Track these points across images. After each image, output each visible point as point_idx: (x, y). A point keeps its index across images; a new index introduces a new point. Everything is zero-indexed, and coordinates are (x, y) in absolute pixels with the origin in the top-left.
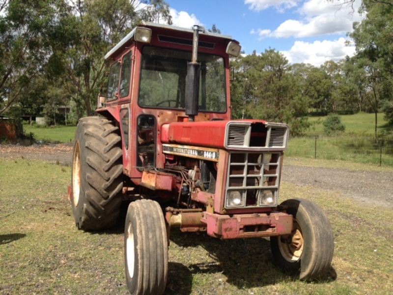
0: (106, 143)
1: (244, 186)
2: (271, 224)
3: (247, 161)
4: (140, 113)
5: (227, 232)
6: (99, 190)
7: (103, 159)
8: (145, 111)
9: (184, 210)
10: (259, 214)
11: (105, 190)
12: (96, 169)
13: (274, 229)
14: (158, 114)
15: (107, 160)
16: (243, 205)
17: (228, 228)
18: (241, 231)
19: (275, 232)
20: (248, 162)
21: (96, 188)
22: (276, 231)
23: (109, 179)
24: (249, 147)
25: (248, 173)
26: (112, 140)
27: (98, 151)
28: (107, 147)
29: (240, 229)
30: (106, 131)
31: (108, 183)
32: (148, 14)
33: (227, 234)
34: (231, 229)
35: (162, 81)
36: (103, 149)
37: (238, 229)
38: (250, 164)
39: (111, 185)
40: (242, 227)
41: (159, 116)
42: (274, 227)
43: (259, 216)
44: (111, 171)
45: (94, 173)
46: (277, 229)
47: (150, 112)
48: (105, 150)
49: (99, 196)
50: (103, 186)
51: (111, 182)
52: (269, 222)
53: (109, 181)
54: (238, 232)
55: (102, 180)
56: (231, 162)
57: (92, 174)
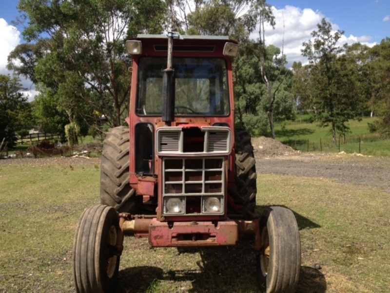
0: (119, 151)
1: (183, 194)
2: (210, 234)
3: (184, 167)
4: (138, 122)
5: (157, 240)
6: (111, 195)
7: (115, 166)
8: (142, 120)
9: (146, 216)
10: (197, 222)
11: (118, 195)
12: (109, 175)
13: (214, 238)
14: (155, 122)
15: (119, 167)
16: (182, 213)
17: (158, 236)
18: (174, 239)
19: (216, 242)
20: (186, 168)
21: (109, 192)
22: (216, 240)
23: (120, 184)
24: (182, 153)
25: (186, 180)
26: (126, 148)
27: (112, 159)
28: (120, 155)
29: (173, 237)
30: (123, 140)
31: (120, 189)
32: (250, 19)
33: (157, 242)
34: (162, 237)
35: (268, 83)
36: (116, 157)
37: (170, 237)
38: (187, 170)
39: (123, 190)
40: (175, 235)
41: (156, 124)
42: (214, 236)
43: (197, 224)
44: (122, 177)
45: (108, 179)
46: (218, 239)
47: (148, 121)
48: (118, 158)
49: (112, 201)
50: (115, 191)
51: (122, 188)
52: (207, 231)
53: (121, 186)
54: (170, 240)
55: (114, 186)
56: (166, 168)
57: (105, 180)
